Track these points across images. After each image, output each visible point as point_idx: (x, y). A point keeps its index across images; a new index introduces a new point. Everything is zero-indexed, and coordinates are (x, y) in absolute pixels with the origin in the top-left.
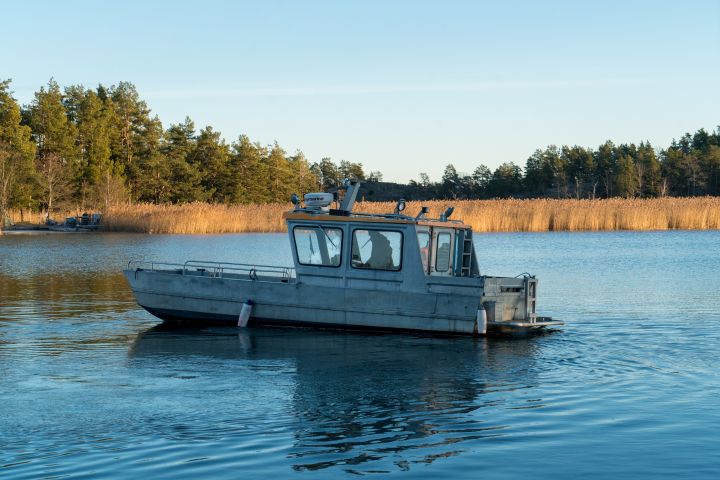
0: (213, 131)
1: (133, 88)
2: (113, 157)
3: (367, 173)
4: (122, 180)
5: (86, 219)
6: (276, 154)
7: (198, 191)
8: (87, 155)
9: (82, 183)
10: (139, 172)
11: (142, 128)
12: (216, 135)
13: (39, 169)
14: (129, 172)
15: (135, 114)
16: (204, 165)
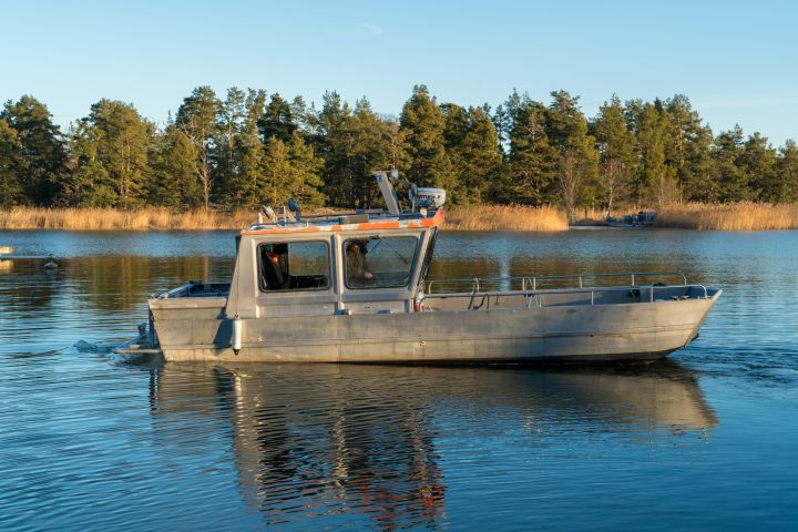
0: (761, 137)
1: (686, 100)
2: (667, 162)
4: (674, 182)
5: (642, 217)
7: (745, 191)
8: (644, 160)
9: (639, 185)
10: (690, 175)
11: (694, 135)
12: (764, 140)
13: (602, 173)
14: (681, 176)
15: (688, 123)
16: (752, 167)
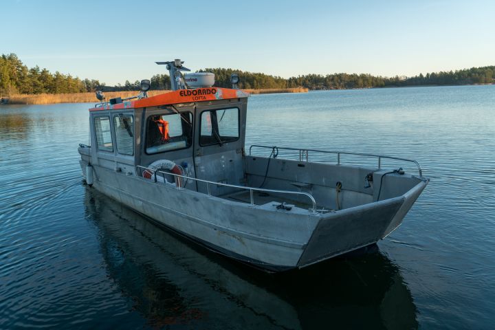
0: (46, 70)
1: (16, 55)
2: (11, 79)
3: (100, 84)
4: (15, 87)
5: (3, 100)
6: (69, 77)
7: (43, 90)
10: (21, 84)
11: (20, 69)
12: (48, 71)
14: (17, 83)
15: (17, 64)
16: (44, 81)
